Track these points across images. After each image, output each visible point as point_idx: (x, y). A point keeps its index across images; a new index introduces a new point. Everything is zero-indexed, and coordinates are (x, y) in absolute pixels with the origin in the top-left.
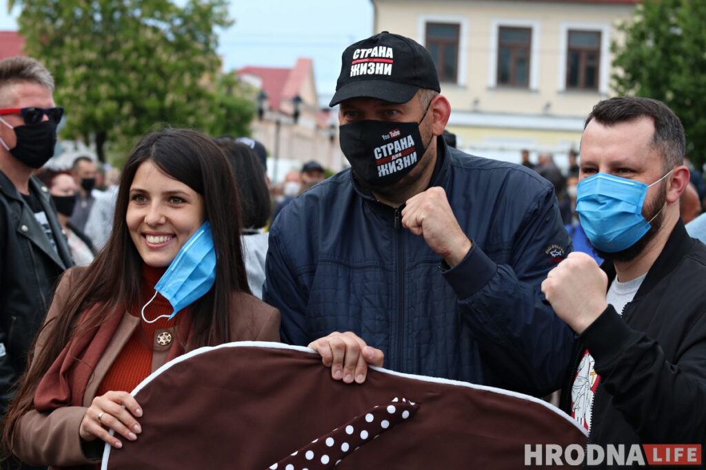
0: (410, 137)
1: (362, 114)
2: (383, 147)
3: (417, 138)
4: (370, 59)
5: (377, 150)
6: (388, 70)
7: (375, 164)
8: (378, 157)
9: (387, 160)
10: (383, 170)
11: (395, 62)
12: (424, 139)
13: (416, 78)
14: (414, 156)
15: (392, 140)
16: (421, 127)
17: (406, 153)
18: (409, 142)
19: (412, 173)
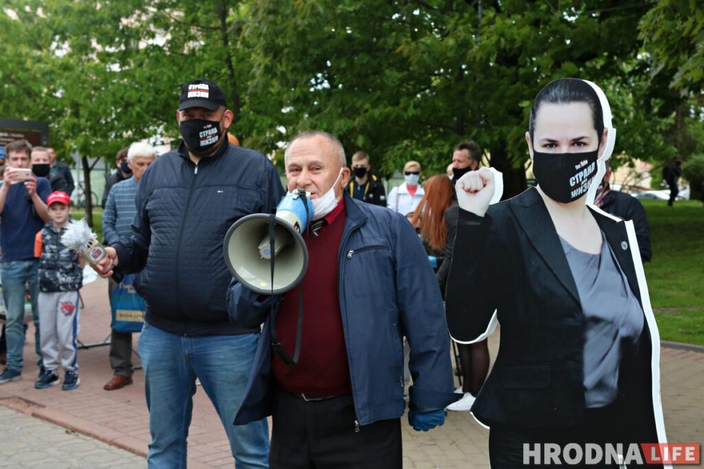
0: (215, 128)
1: (193, 116)
2: (204, 132)
3: (218, 129)
4: (198, 90)
5: (201, 133)
6: (206, 95)
7: (199, 140)
8: (201, 136)
9: (205, 138)
10: (203, 143)
11: (210, 91)
12: (221, 129)
13: (219, 100)
14: (217, 138)
15: (208, 129)
16: (221, 124)
17: (213, 136)
18: (215, 131)
19: (215, 146)
